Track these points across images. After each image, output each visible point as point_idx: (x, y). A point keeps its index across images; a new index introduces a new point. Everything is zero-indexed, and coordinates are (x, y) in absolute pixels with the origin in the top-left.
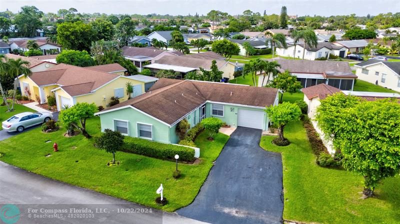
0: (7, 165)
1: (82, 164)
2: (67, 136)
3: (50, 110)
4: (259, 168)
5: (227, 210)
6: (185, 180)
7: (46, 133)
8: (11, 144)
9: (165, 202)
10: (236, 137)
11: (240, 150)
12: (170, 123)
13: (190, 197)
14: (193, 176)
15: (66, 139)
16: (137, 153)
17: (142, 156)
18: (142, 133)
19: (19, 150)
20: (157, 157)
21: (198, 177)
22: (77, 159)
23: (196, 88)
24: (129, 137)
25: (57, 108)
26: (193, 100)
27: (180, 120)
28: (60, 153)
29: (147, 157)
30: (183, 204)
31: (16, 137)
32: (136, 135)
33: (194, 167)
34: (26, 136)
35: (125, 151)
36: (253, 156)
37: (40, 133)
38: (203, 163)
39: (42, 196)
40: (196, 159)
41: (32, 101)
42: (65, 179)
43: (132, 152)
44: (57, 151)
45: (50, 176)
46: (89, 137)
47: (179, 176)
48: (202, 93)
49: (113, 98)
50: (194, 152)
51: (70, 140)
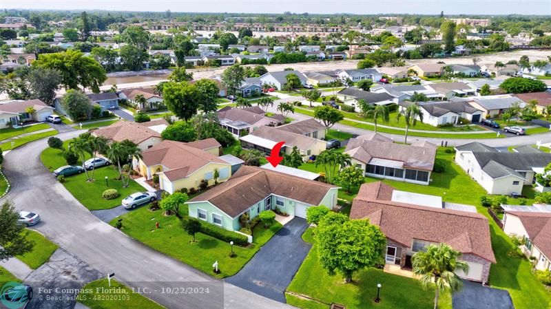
0: (127, 236)
1: (173, 240)
2: (165, 215)
3: (155, 187)
4: (290, 254)
5: (254, 281)
6: (236, 259)
7: (151, 211)
8: (128, 219)
9: (219, 272)
10: (288, 227)
11: (286, 238)
12: (233, 217)
13: (235, 270)
14: (242, 257)
15: (165, 218)
16: (210, 235)
17: (213, 238)
18: (215, 220)
19: (134, 225)
20: (223, 240)
21: (245, 258)
22: (171, 236)
23: (267, 179)
24: (206, 223)
25: (159, 186)
26: (259, 194)
27: (242, 213)
28: (160, 230)
29: (217, 240)
30: (229, 275)
31: (132, 212)
32: (211, 221)
33: (245, 250)
34: (138, 212)
35: (203, 232)
36: (291, 245)
37: (146, 210)
38: (253, 247)
39: (150, 260)
40: (249, 244)
41: (141, 176)
42: (163, 250)
43: (208, 234)
44: (158, 227)
45: (153, 247)
46: (180, 218)
47: (233, 256)
48: (271, 185)
49: (203, 181)
50: (247, 239)
51: (168, 219)
